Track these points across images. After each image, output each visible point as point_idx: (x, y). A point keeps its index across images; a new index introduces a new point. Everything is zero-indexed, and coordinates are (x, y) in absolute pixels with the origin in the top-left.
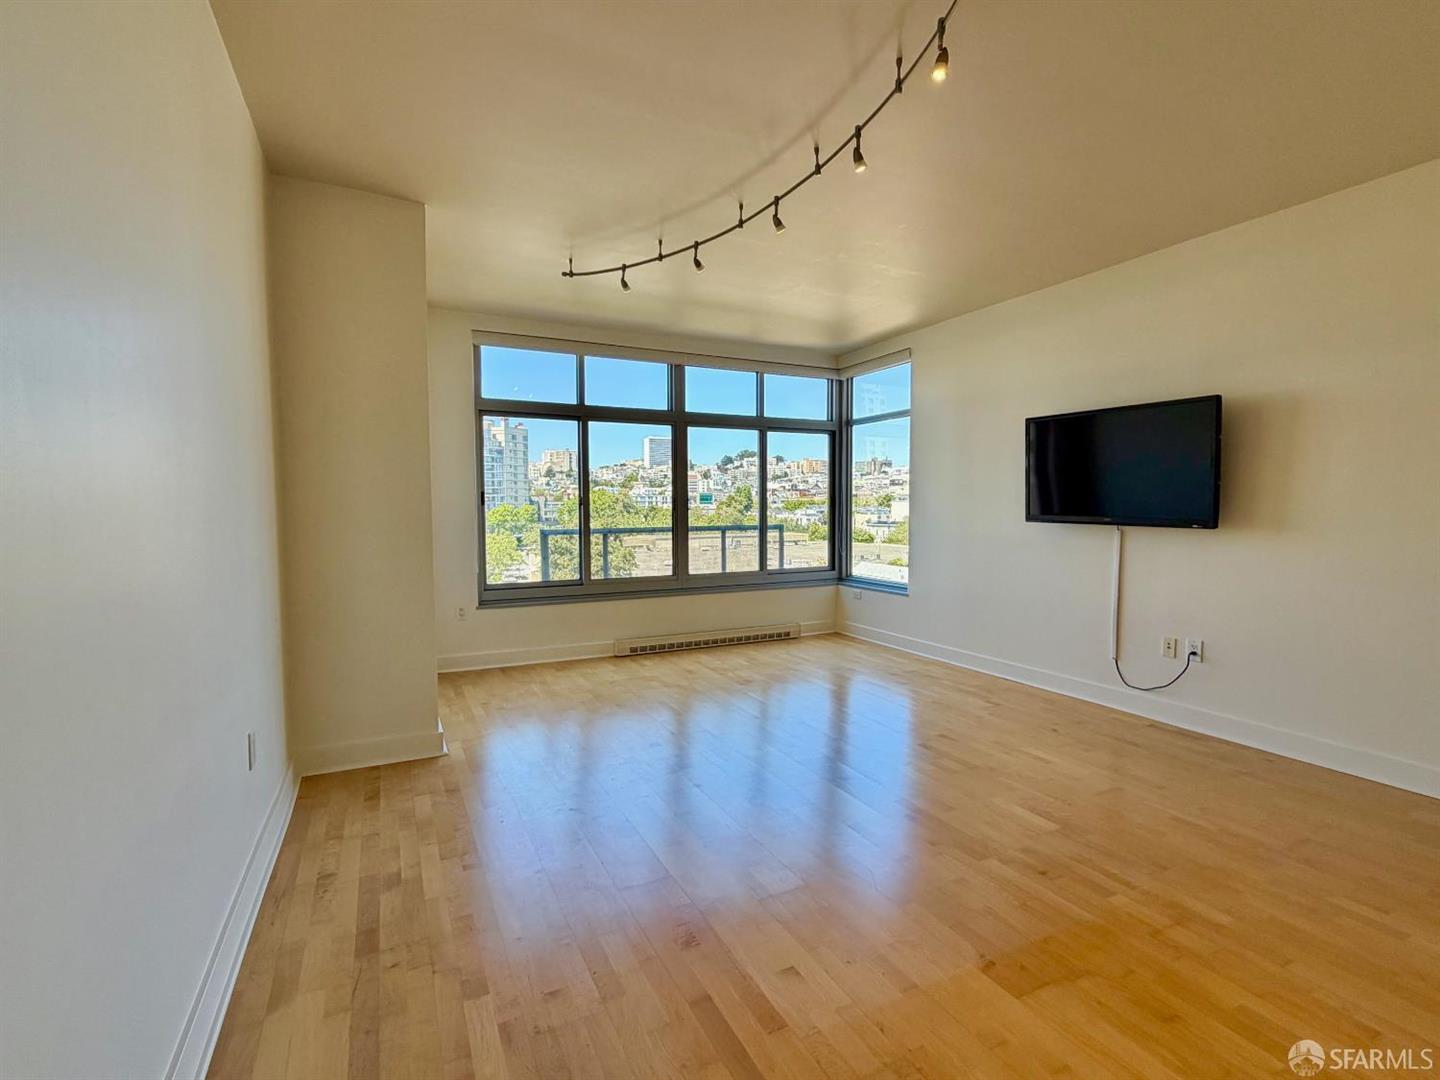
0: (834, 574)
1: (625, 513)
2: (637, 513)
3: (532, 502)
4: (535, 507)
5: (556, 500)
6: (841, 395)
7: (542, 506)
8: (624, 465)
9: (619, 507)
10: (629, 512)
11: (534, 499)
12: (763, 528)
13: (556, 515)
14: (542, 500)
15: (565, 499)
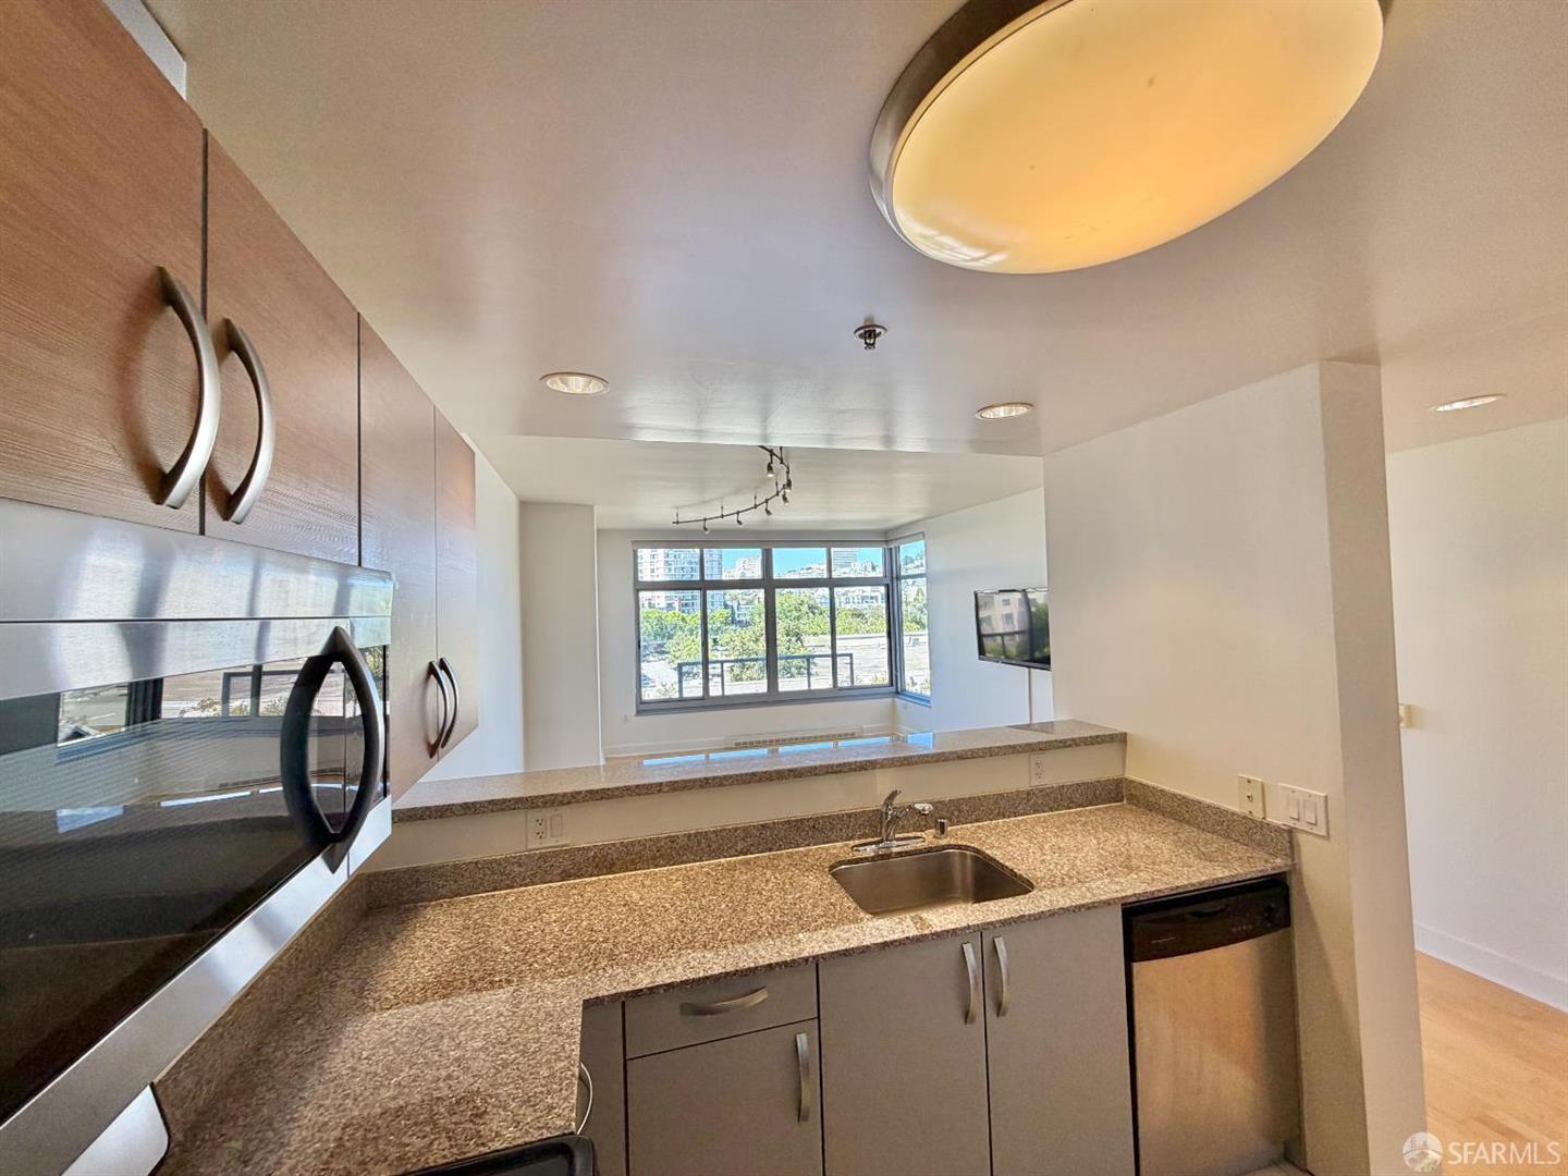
0: (893, 689)
1: (811, 615)
2: (821, 614)
3: (726, 606)
4: (729, 610)
5: (747, 604)
6: (891, 558)
7: (736, 609)
8: (810, 568)
9: (805, 608)
10: (814, 613)
11: (729, 603)
12: (834, 656)
13: (748, 618)
14: (735, 605)
15: (756, 602)
